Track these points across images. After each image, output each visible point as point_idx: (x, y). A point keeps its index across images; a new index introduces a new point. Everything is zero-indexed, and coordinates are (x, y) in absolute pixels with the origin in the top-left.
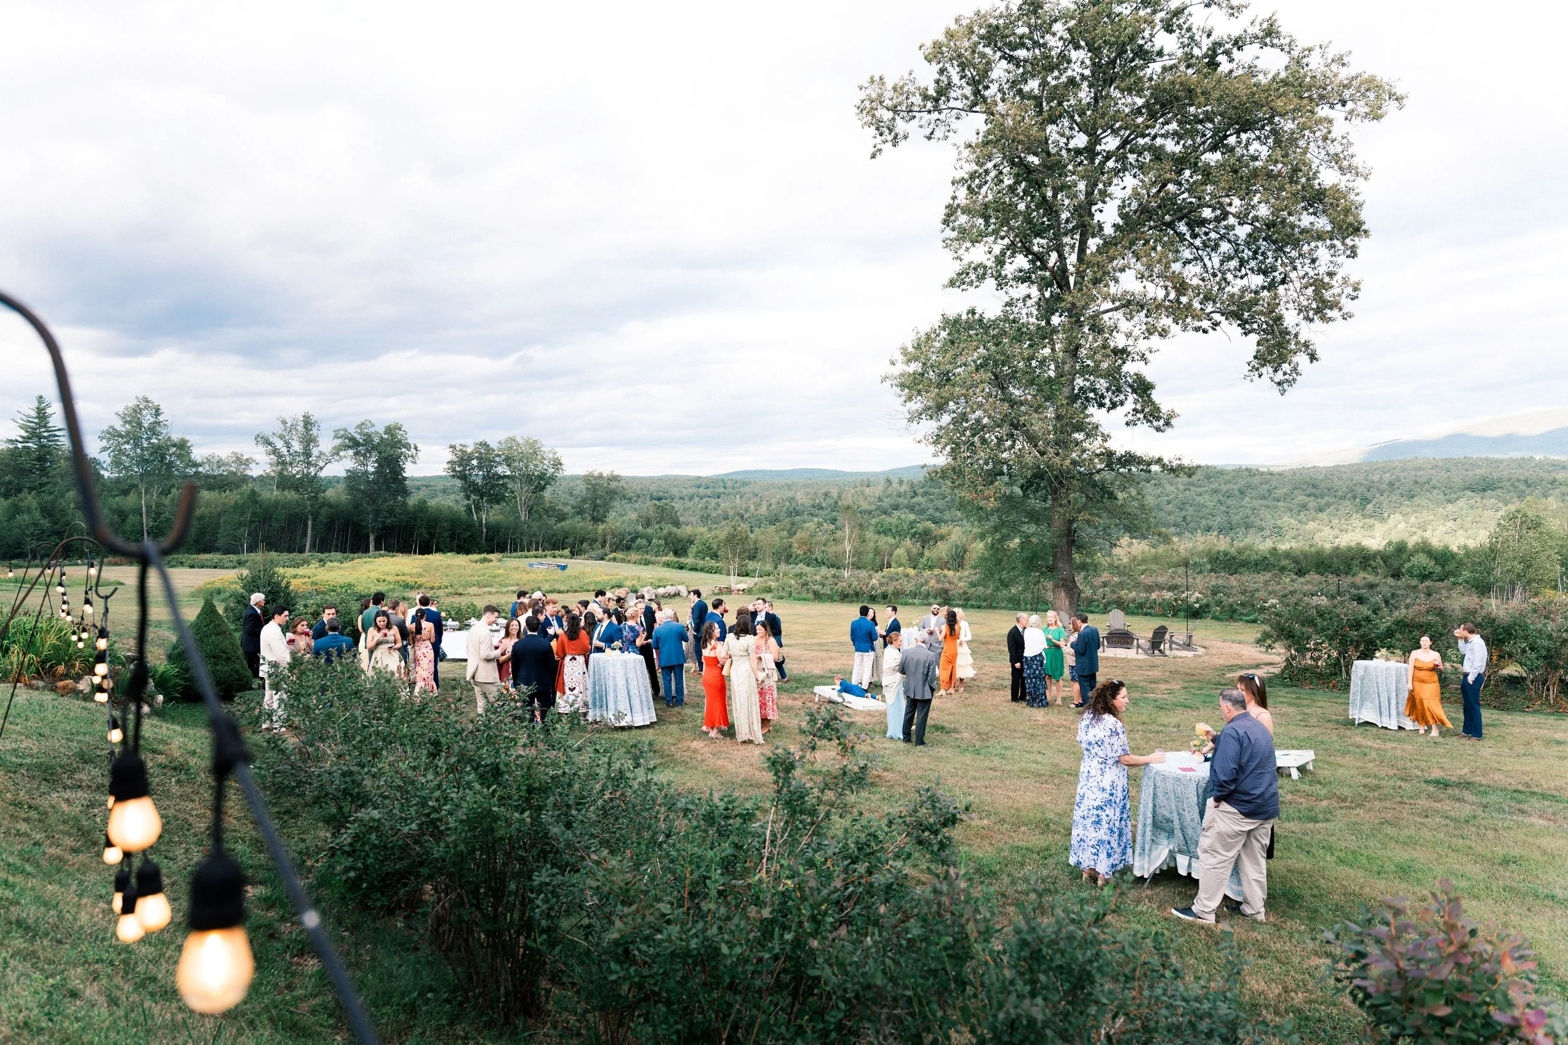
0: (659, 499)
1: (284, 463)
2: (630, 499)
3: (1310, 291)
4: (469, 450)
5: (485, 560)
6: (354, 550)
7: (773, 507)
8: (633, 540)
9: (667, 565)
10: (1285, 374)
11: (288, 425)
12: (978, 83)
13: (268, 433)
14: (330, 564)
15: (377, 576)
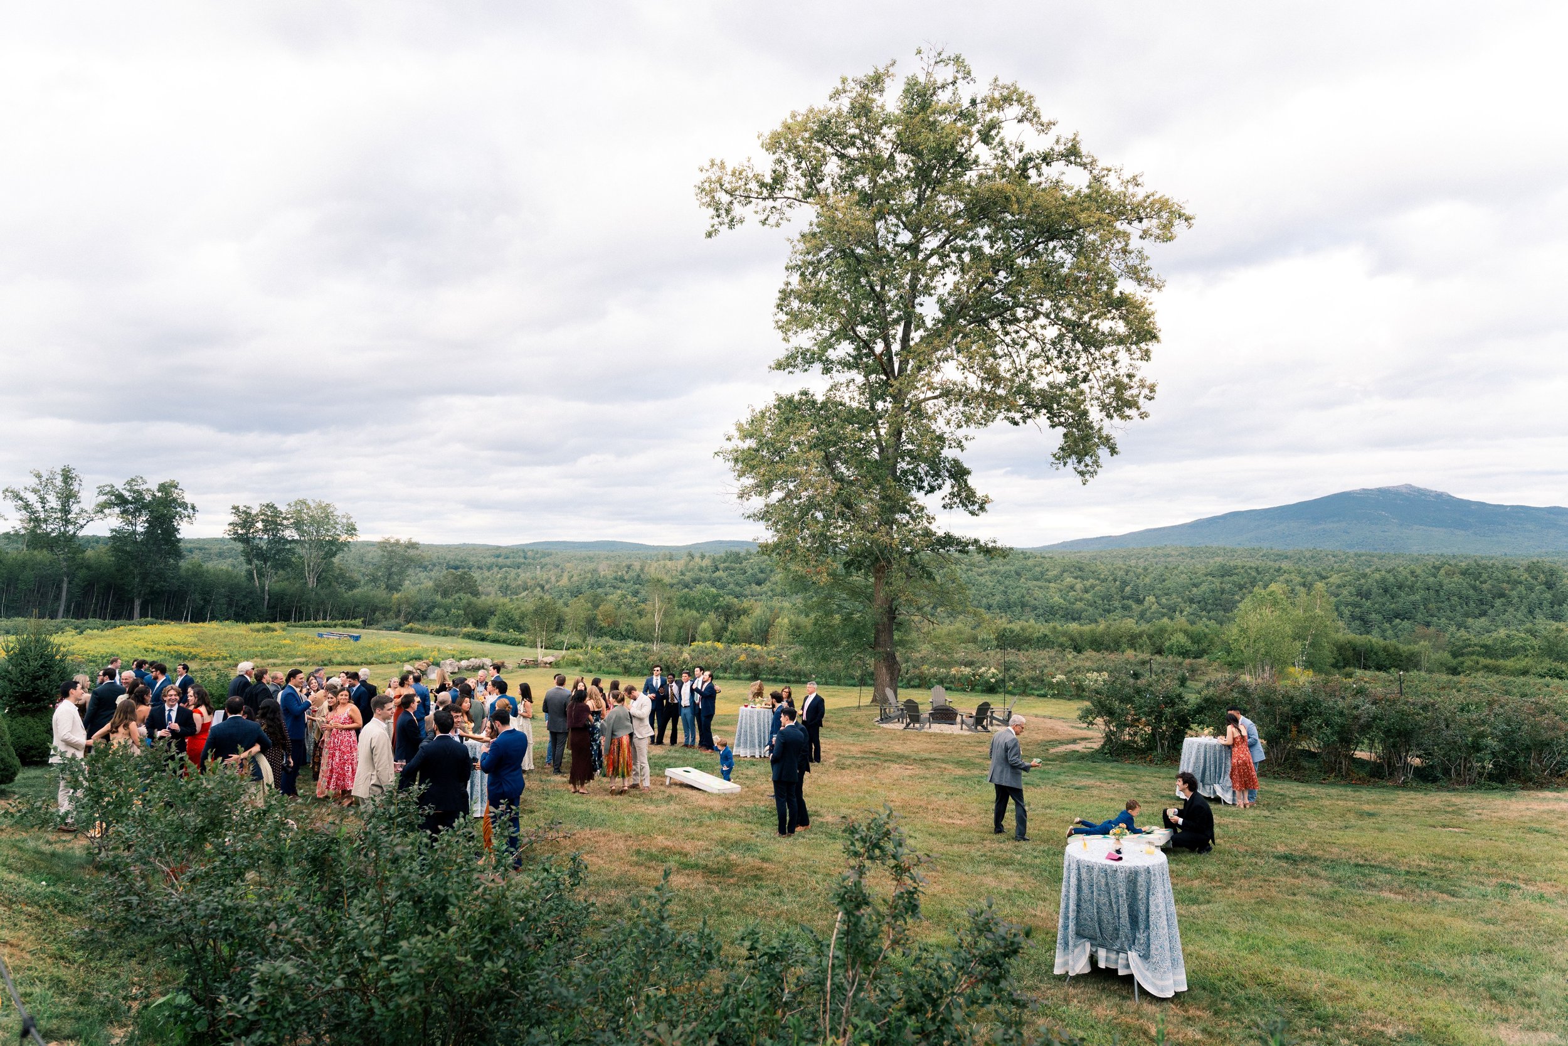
0: (456, 568)
1: (37, 520)
2: (425, 568)
3: (1112, 390)
4: (254, 512)
5: (268, 629)
6: (116, 616)
7: (575, 578)
8: (430, 609)
9: (468, 636)
10: (1087, 465)
11: (44, 479)
12: (814, 175)
13: (18, 487)
14: (89, 631)
15: (145, 645)
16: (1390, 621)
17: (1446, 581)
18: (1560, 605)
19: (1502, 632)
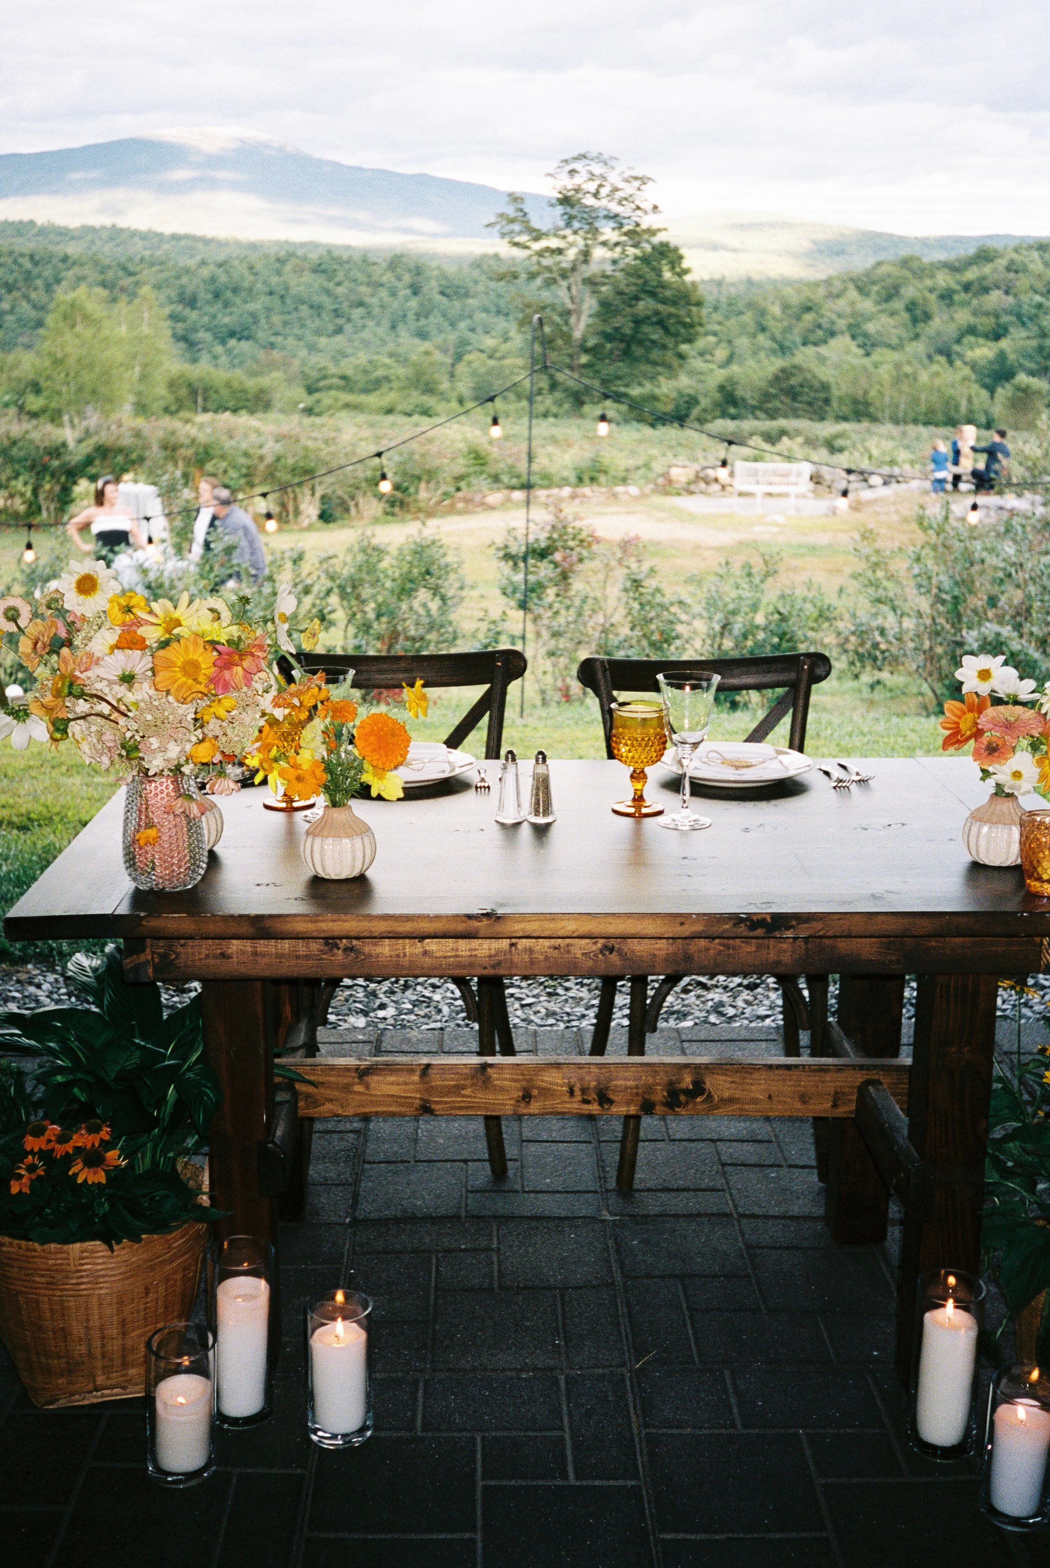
16: (223, 342)
17: (293, 283)
18: (427, 317)
19: (363, 358)
